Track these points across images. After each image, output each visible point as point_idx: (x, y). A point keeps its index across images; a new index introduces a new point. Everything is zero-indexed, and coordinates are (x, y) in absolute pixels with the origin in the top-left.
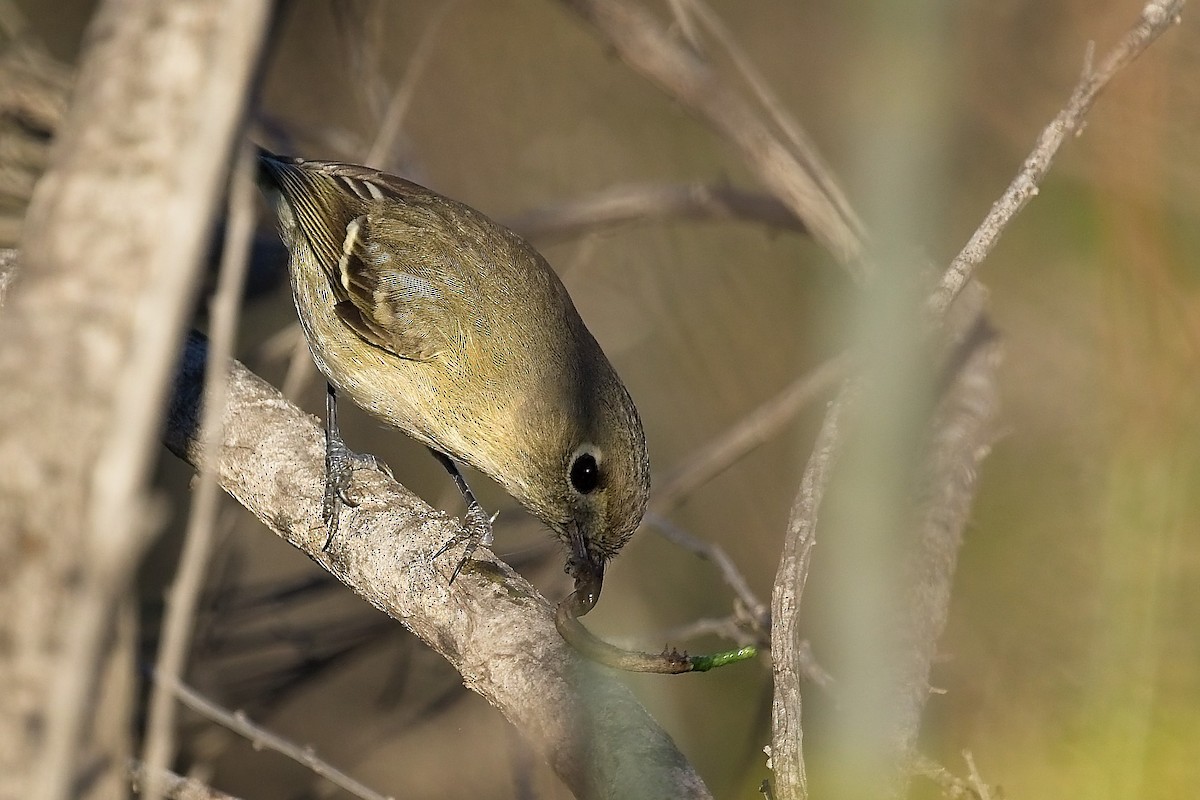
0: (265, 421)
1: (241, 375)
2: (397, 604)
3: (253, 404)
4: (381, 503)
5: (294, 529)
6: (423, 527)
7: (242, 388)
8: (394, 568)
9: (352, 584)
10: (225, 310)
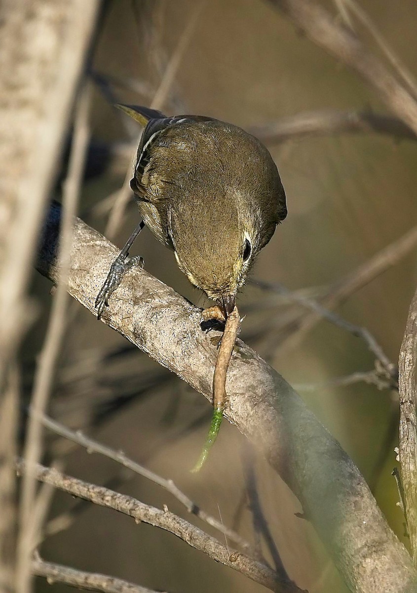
0: (95, 254)
1: (81, 227)
2: (175, 363)
3: (88, 244)
4: (165, 303)
5: (113, 318)
6: (190, 317)
7: (81, 234)
8: (172, 342)
9: (148, 351)
10: (72, 189)
